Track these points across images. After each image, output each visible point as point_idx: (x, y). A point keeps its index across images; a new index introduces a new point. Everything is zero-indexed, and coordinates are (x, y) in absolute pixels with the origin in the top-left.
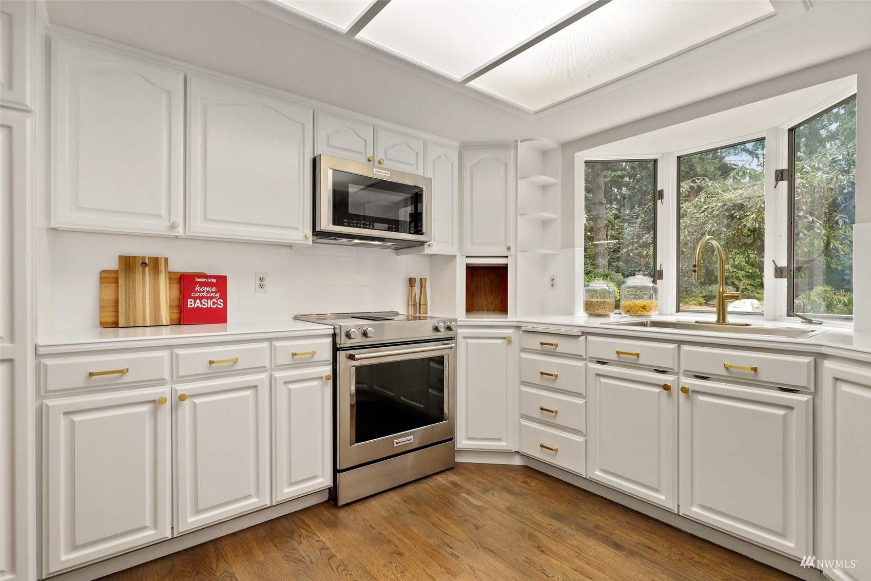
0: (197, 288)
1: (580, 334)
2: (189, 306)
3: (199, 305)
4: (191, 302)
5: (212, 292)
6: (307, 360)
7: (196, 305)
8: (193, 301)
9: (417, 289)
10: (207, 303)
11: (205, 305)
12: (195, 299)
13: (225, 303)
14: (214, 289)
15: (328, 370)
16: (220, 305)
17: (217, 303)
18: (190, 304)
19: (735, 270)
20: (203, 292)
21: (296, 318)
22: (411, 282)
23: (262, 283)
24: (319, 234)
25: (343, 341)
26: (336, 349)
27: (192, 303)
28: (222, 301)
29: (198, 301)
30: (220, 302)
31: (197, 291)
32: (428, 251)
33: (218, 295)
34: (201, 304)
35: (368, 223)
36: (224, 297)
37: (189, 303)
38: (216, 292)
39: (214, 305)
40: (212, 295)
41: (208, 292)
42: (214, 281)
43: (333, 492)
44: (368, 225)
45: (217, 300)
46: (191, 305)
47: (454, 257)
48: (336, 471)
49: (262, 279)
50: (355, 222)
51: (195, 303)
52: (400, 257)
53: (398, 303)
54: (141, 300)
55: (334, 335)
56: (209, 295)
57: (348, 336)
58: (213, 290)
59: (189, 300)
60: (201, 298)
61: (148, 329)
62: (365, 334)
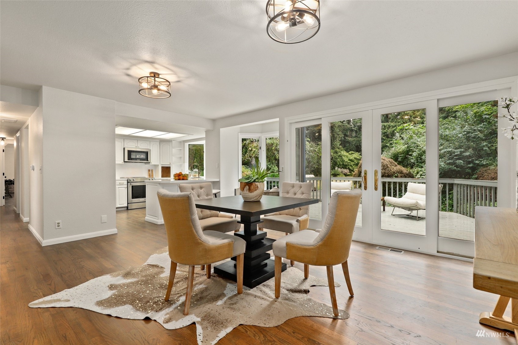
6: (122, 184)
9: (151, 172)
15: (127, 186)
19: (350, 162)
21: (121, 178)
22: (149, 170)
24: (124, 162)
25: (129, 181)
26: (128, 182)
32: (151, 164)
43: (127, 207)
44: (135, 160)
47: (159, 165)
48: (128, 203)
50: (132, 159)
52: (146, 165)
53: (146, 175)
55: (127, 180)
57: (130, 180)
62: (133, 180)
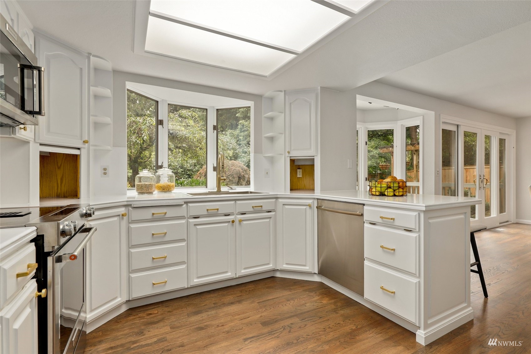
1: (183, 203)
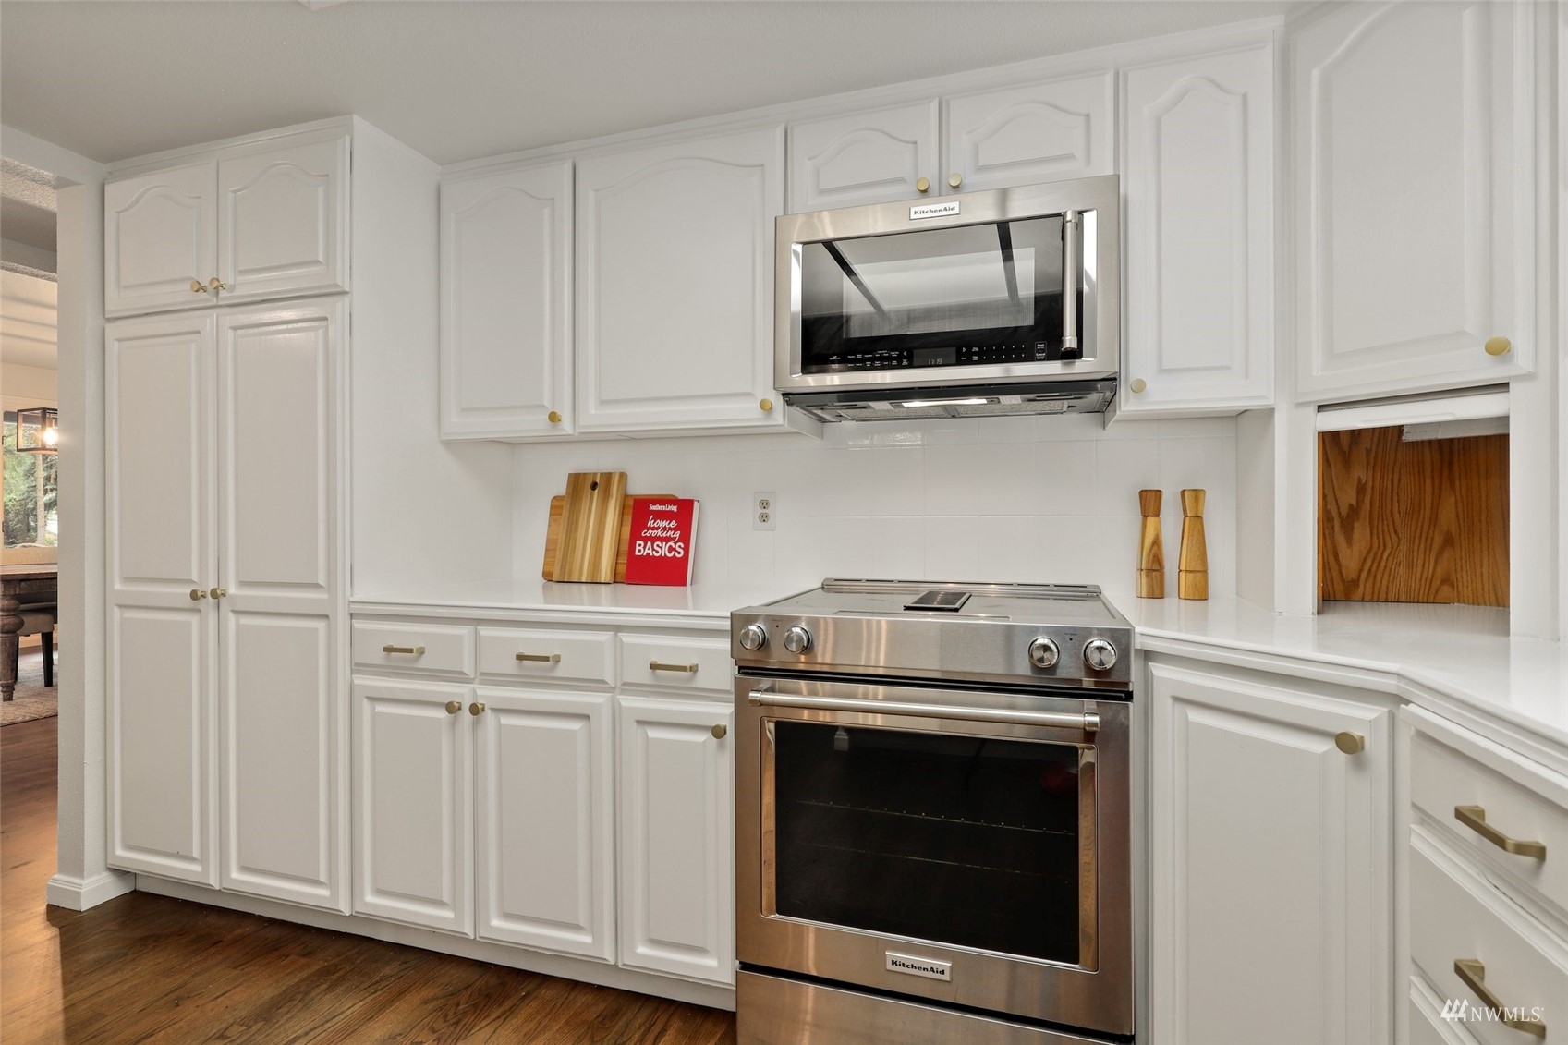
0: (650, 523)
2: (637, 553)
3: (650, 551)
4: (640, 545)
5: (670, 529)
7: (647, 551)
8: (642, 543)
10: (661, 548)
11: (657, 552)
12: (646, 540)
13: (686, 549)
14: (673, 524)
16: (679, 553)
17: (675, 549)
18: (641, 549)
20: (657, 528)
21: (825, 585)
22: (1150, 502)
23: (765, 511)
27: (641, 548)
28: (682, 546)
29: (649, 543)
30: (680, 547)
31: (650, 528)
33: (677, 534)
34: (653, 549)
35: (894, 354)
36: (685, 539)
37: (637, 548)
38: (675, 529)
39: (670, 553)
40: (668, 534)
41: (664, 529)
42: (674, 509)
44: (894, 359)
45: (675, 544)
46: (640, 551)
47: (1265, 414)
49: (764, 504)
50: (859, 356)
51: (644, 548)
54: (582, 540)
56: (664, 535)
58: (671, 525)
59: (638, 543)
60: (653, 540)
61: (584, 586)
